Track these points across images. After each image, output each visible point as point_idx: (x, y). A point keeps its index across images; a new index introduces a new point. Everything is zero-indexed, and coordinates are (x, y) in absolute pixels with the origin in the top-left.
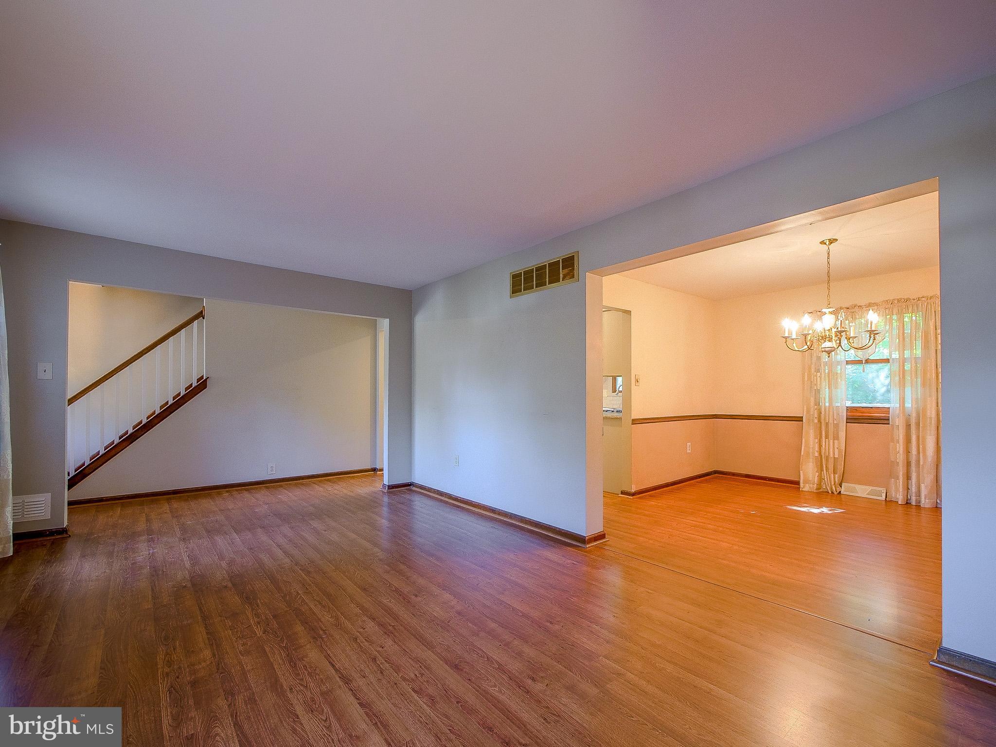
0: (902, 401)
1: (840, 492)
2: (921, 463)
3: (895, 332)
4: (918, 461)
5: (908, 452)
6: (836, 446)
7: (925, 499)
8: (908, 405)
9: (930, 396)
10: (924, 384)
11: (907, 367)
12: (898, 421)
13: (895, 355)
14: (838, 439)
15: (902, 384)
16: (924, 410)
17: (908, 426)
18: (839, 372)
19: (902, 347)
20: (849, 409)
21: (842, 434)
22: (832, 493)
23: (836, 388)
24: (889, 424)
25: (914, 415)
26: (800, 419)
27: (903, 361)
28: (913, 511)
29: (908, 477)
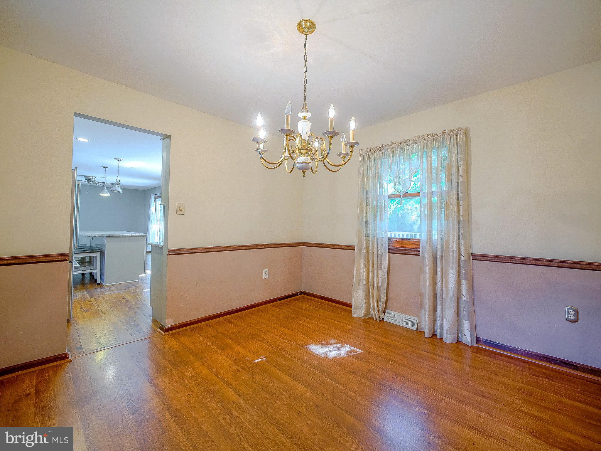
0: (430, 233)
1: (383, 319)
2: (444, 297)
3: (425, 165)
4: (442, 294)
5: (434, 284)
6: (380, 275)
7: (447, 334)
8: (435, 237)
9: (453, 229)
10: (447, 218)
11: (434, 200)
12: (426, 253)
13: (425, 189)
14: (381, 269)
15: (430, 218)
16: (447, 242)
17: (435, 259)
18: (383, 205)
19: (430, 181)
20: (390, 240)
21: (385, 264)
22: (376, 320)
23: (381, 220)
24: (419, 255)
25: (439, 248)
26: (352, 248)
27: (431, 195)
28: (438, 343)
29: (435, 309)
